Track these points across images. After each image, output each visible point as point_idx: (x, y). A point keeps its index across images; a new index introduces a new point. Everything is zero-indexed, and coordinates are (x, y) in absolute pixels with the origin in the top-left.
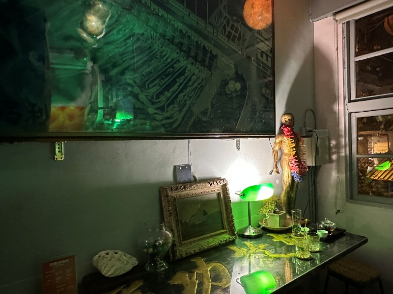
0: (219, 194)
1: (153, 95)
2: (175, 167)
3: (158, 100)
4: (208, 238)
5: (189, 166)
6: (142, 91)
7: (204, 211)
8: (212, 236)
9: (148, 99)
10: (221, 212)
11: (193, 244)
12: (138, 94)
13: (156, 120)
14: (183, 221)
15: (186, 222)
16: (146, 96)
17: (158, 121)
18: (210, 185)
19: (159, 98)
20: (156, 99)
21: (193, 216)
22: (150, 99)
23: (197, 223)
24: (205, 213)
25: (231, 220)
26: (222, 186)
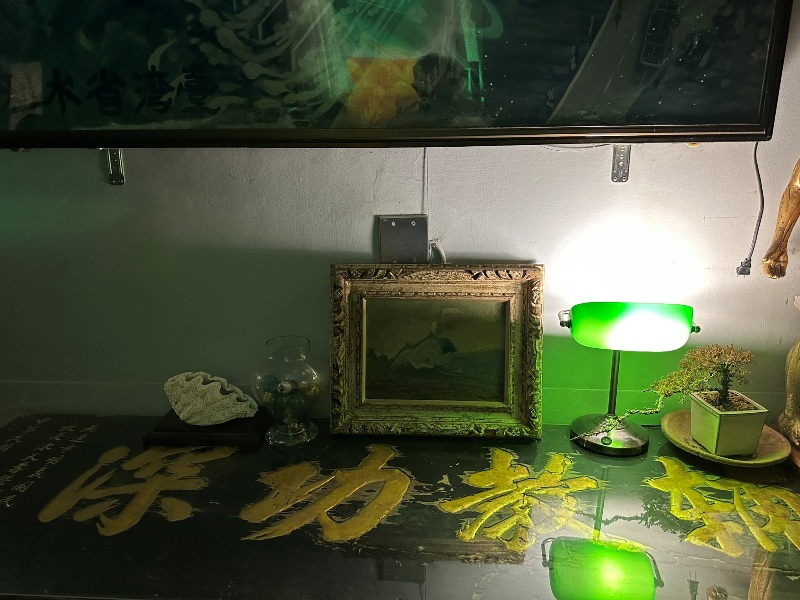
0: (505, 307)
1: (256, 27)
2: (378, 220)
3: (270, 39)
4: (442, 408)
5: (422, 221)
6: (224, 19)
7: (447, 341)
8: (455, 409)
9: (242, 39)
10: (502, 355)
11: (396, 413)
12: (214, 29)
13: (267, 95)
14: (378, 355)
15: (384, 358)
16: (237, 31)
17: (274, 97)
18: (476, 277)
19: (272, 33)
20: (265, 37)
21: (408, 346)
22: (247, 37)
23: (418, 367)
24: (448, 348)
25: (528, 382)
26: (523, 285)
